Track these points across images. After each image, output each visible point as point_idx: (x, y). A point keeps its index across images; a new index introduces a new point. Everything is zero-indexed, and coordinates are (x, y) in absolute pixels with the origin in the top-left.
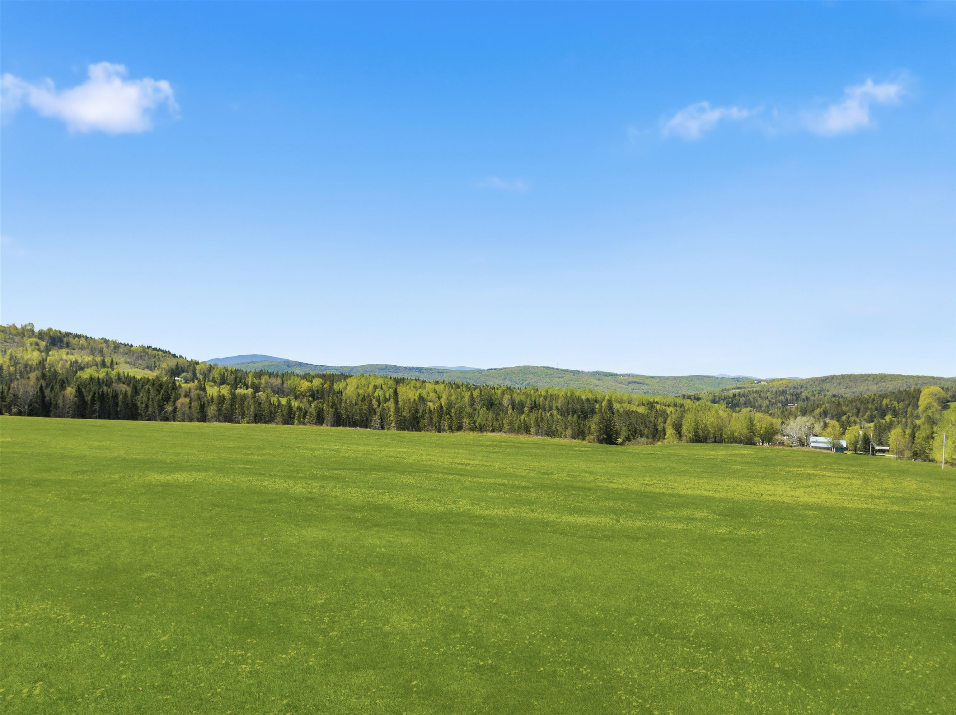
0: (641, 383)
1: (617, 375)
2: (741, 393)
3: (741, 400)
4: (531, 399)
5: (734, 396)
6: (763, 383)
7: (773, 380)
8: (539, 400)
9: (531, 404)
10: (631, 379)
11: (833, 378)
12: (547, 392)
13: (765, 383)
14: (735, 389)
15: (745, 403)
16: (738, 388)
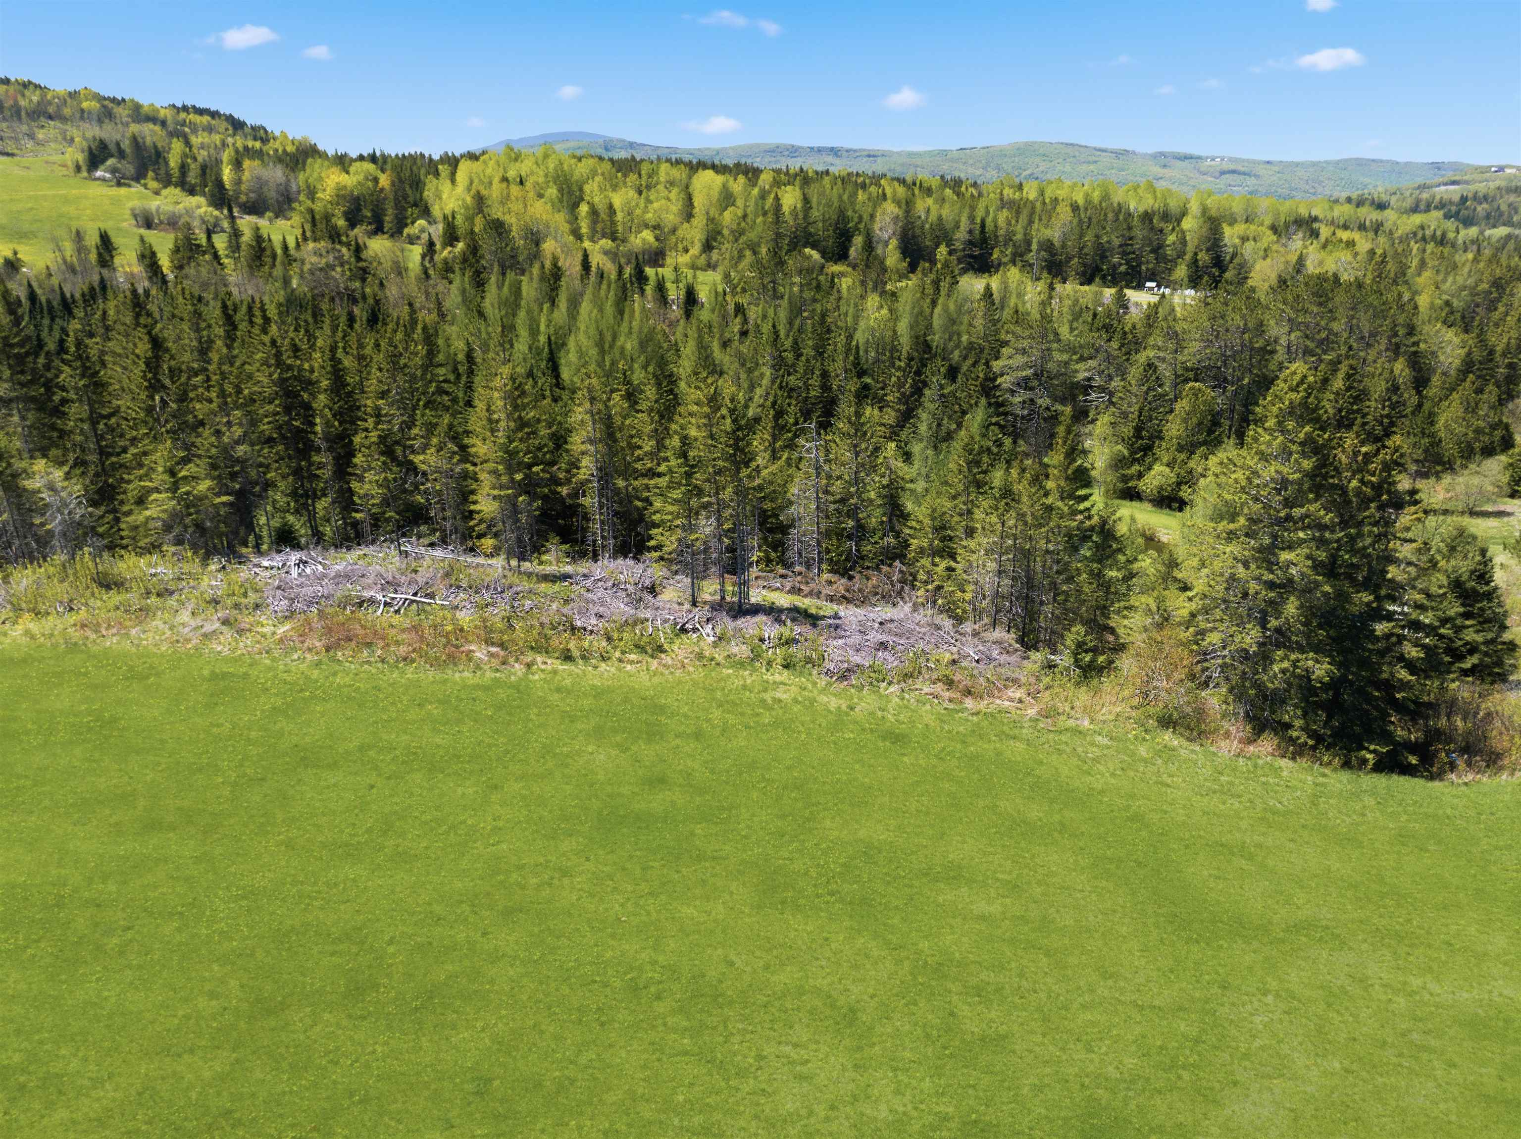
0: (1244, 174)
1: (1199, 158)
2: (1481, 194)
3: (1479, 209)
4: (972, 218)
5: (1464, 199)
6: (1508, 171)
8: (995, 220)
9: (970, 232)
10: (1226, 166)
12: (1042, 193)
13: (1514, 171)
14: (1446, 184)
15: (1488, 217)
16: (1454, 183)
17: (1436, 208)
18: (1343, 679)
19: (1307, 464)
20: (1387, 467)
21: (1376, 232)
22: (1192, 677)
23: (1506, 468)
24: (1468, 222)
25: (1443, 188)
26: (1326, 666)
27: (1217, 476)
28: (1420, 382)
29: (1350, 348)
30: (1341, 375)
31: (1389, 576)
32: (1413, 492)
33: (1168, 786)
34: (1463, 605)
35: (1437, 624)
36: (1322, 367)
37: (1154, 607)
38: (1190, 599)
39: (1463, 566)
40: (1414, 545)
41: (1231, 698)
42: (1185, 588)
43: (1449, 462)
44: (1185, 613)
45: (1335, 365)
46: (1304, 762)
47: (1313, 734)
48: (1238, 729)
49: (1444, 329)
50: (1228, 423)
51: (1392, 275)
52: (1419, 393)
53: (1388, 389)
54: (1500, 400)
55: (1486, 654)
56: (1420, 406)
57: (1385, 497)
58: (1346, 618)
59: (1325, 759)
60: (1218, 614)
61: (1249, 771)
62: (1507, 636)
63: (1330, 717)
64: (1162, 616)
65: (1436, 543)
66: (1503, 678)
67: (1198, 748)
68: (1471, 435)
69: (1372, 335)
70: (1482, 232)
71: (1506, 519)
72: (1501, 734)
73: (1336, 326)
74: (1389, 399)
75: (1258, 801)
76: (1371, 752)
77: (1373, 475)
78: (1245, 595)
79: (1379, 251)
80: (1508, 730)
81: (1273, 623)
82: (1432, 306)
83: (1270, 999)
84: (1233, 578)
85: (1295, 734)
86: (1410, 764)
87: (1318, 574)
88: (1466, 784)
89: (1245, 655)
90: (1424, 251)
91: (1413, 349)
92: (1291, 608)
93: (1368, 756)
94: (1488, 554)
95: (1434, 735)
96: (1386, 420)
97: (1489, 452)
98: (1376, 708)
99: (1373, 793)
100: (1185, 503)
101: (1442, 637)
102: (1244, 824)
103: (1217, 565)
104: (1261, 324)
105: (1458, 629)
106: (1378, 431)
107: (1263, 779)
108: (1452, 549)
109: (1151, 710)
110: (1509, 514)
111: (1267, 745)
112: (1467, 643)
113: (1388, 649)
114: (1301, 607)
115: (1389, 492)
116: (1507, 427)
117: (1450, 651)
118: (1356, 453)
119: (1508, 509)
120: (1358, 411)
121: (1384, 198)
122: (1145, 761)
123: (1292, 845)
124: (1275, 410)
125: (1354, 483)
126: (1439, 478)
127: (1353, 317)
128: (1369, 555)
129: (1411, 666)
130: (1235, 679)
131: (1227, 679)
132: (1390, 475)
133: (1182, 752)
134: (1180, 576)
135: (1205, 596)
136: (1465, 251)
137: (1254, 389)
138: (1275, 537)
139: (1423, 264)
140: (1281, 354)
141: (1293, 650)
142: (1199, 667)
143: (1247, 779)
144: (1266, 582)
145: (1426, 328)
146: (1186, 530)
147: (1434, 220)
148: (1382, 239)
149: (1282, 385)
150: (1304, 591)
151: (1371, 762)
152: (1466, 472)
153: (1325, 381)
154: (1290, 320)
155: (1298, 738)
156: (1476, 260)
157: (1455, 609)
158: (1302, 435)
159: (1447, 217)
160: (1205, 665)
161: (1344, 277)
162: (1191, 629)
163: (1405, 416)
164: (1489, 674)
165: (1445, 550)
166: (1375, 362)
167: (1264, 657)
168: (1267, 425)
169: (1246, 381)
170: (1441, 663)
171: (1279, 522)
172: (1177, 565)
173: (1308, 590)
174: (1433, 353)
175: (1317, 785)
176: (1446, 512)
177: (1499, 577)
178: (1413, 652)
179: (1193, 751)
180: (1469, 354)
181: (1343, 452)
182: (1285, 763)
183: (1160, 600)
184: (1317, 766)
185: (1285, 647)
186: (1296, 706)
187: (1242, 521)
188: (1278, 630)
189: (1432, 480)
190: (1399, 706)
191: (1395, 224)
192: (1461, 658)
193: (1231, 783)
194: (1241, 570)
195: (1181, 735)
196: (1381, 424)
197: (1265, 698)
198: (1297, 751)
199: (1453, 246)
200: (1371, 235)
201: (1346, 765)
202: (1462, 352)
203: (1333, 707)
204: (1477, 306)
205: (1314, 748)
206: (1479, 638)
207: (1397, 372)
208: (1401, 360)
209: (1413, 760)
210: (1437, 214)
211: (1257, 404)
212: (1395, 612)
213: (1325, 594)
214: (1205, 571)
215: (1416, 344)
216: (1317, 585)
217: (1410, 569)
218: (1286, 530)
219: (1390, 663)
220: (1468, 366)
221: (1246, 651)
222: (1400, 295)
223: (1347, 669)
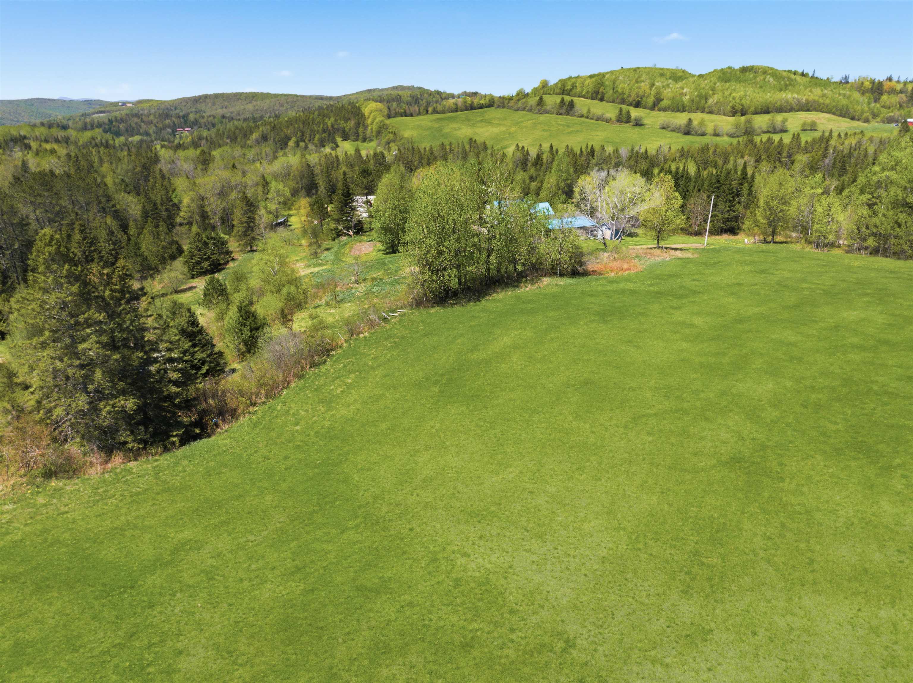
2: (119, 118)
3: (121, 126)
6: (128, 105)
7: (140, 102)
11: (206, 97)
13: (131, 105)
14: (97, 113)
15: (127, 130)
16: (101, 112)
17: (97, 127)
18: (145, 404)
19: (75, 289)
20: (123, 278)
21: (67, 143)
22: (54, 440)
23: (184, 264)
24: (118, 134)
25: (96, 115)
26: (132, 400)
27: (18, 310)
28: (124, 227)
29: (77, 214)
30: (77, 231)
31: (146, 339)
32: (142, 289)
33: (67, 512)
34: (190, 341)
35: (181, 355)
36: (64, 228)
37: (9, 407)
38: (32, 393)
39: (182, 321)
40: (153, 317)
41: (85, 442)
42: (27, 387)
43: (156, 268)
44: (33, 403)
45: (71, 225)
46: (143, 459)
47: (141, 441)
48: (96, 458)
49: (126, 195)
50: (15, 275)
51: (86, 168)
52: (126, 233)
53: (108, 235)
54: (168, 229)
55: (211, 362)
56: (129, 239)
57: (127, 296)
58: (134, 370)
59: (153, 451)
60: (55, 395)
61: (114, 479)
62: (216, 350)
63: (146, 428)
64: (17, 410)
65: (165, 313)
66: (222, 371)
67: (77, 481)
68: (161, 250)
69: (88, 204)
70: (127, 139)
71: (194, 290)
72: (232, 399)
73: (63, 203)
74: (111, 240)
75: (126, 493)
76: (174, 436)
77: (116, 285)
78: (68, 378)
79: (73, 154)
80: (234, 395)
81: (91, 387)
82: (115, 183)
83: (178, 595)
84: (55, 370)
85: (130, 446)
86: (197, 434)
87: (107, 350)
88: (226, 431)
89: (82, 413)
90: (99, 152)
91: (113, 209)
92: (98, 375)
93: (174, 439)
94: (192, 311)
95: (203, 413)
96: (113, 252)
97: (173, 258)
98: (169, 412)
99: (186, 457)
100: (5, 334)
101: (186, 361)
102: (123, 511)
103: (42, 365)
104: (12, 207)
105: (193, 354)
106: (111, 259)
107: (124, 479)
108: (174, 313)
109: (35, 472)
110: (195, 287)
111: (117, 459)
112: (199, 360)
113: (162, 378)
114: (104, 372)
115: (129, 292)
116: (177, 243)
117: (193, 367)
118: (102, 275)
119: (194, 285)
120: (95, 250)
121: (65, 122)
122: (45, 505)
123: (156, 507)
124: (41, 260)
125: (108, 293)
126: (154, 279)
127: (71, 196)
128: (132, 331)
129: (176, 383)
130: (82, 430)
131: (77, 432)
132: (125, 283)
133: (67, 488)
134: (19, 381)
135: (42, 387)
136: (122, 150)
137: (24, 250)
138: (72, 337)
139: (101, 160)
140: (34, 225)
141: (108, 399)
142: (57, 432)
143: (114, 484)
144: (77, 366)
145: (116, 196)
146: (13, 351)
147: (98, 132)
148: (72, 147)
149: (39, 244)
150: (102, 363)
151: (178, 442)
152: (166, 271)
153: (69, 236)
154: (31, 202)
155: (133, 447)
156: (129, 155)
157: (187, 345)
158: (64, 272)
159: (105, 131)
160: (60, 429)
161: (57, 172)
162: (42, 412)
163: (123, 247)
164: (216, 372)
165: (170, 315)
166: (94, 220)
167: (95, 409)
168: (40, 270)
169: (16, 246)
170: (191, 375)
171: (72, 327)
172: (15, 375)
173: (106, 360)
174: (125, 210)
175: (154, 468)
176: (163, 295)
177: (202, 321)
178: (175, 376)
179: (74, 484)
180: (144, 207)
181: (94, 276)
182: (132, 465)
183: (12, 401)
184: (150, 457)
185: (104, 399)
186: (125, 430)
187: (47, 333)
188: (97, 391)
189: (149, 280)
190: (179, 406)
191: (76, 137)
192: (200, 368)
193: (106, 491)
194: (58, 363)
195: (63, 478)
196: (112, 255)
197: (105, 433)
198: (136, 455)
199: (114, 148)
200: (65, 145)
201: (166, 450)
202: (140, 207)
203: (146, 422)
204: (139, 180)
205: (144, 448)
206: (204, 355)
207: (109, 224)
208: (108, 216)
209: (198, 431)
210: (100, 130)
211: (29, 259)
212: (158, 357)
213: (116, 360)
214: (35, 373)
215: (114, 206)
216: (109, 357)
217: (156, 331)
218: (78, 331)
219: (165, 385)
220: (146, 215)
221: (83, 411)
222: (95, 179)
223: (145, 398)
